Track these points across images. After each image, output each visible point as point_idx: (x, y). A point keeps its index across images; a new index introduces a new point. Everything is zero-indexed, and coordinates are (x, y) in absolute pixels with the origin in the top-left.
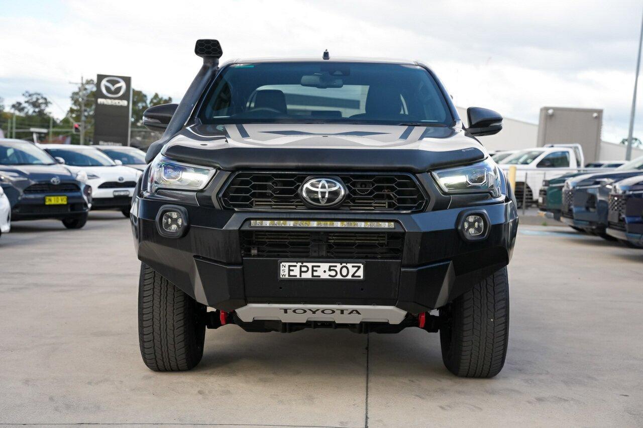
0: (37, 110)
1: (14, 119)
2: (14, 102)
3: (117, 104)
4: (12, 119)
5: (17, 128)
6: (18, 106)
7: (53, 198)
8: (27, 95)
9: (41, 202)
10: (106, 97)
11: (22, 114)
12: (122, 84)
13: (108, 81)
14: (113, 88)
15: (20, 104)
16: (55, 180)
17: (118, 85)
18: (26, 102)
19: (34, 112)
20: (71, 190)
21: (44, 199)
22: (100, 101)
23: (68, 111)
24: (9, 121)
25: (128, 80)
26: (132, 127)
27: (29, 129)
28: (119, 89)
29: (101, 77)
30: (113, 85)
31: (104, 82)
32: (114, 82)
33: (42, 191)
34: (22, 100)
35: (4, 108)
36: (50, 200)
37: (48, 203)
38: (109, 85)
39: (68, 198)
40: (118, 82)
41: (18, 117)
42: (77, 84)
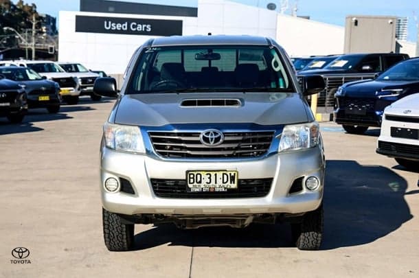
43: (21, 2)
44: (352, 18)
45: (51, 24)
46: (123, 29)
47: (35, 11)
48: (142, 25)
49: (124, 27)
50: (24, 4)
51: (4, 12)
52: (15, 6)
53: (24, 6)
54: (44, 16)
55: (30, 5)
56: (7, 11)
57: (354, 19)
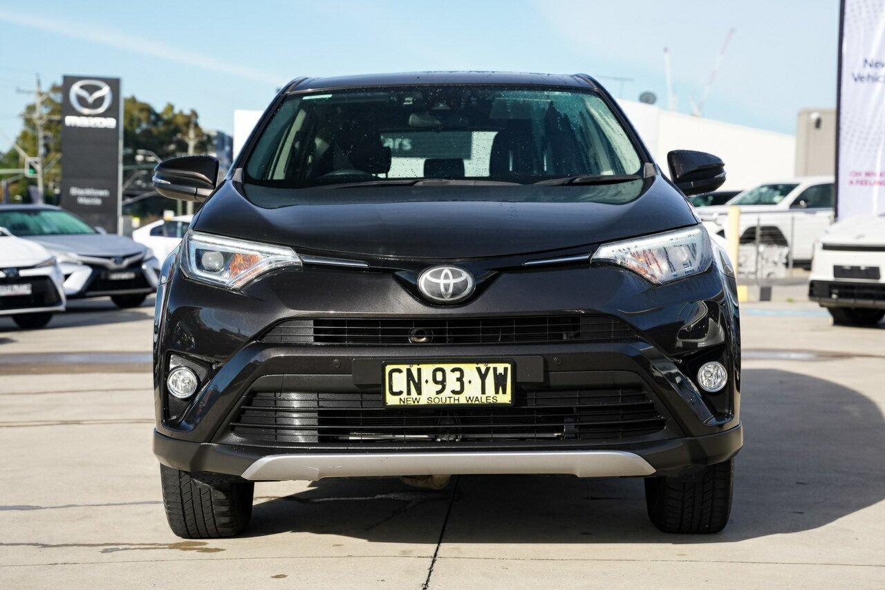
3: (99, 125)
10: (80, 115)
12: (105, 91)
13: (82, 87)
14: (91, 99)
17: (97, 94)
22: (70, 120)
23: (18, 138)
25: (114, 84)
26: (125, 163)
28: (99, 102)
29: (69, 81)
31: (76, 89)
32: (91, 89)
38: (84, 93)
40: (98, 88)
42: (29, 92)
43: (171, 107)
44: (809, 113)
45: (227, 148)
47: (196, 126)
48: (394, 139)
50: (176, 111)
51: (139, 126)
52: (158, 117)
53: (175, 116)
54: (213, 134)
55: (187, 112)
56: (144, 126)
57: (814, 116)
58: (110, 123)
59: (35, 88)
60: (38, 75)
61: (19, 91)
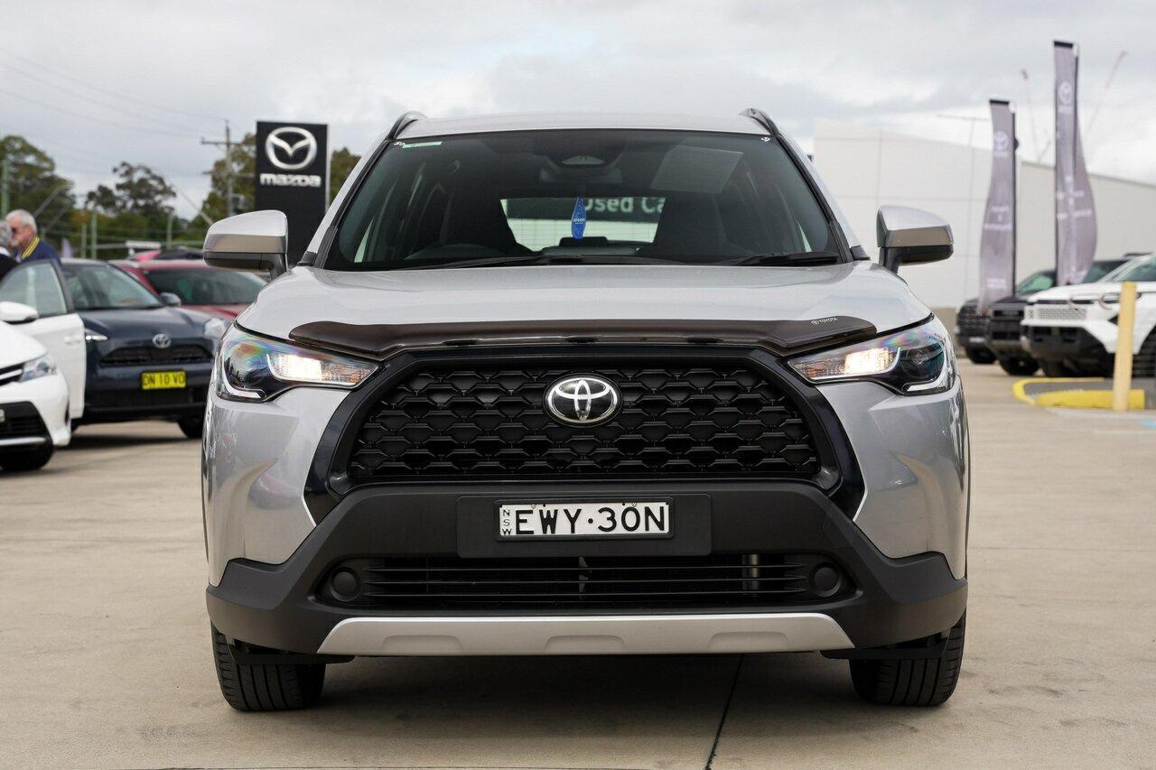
0: (141, 202)
1: (94, 224)
2: (94, 188)
3: (300, 183)
4: (89, 224)
5: (99, 242)
6: (103, 196)
7: (157, 376)
8: (123, 170)
9: (134, 385)
10: (277, 171)
11: (111, 214)
12: (310, 140)
13: (281, 136)
14: (290, 151)
15: (104, 191)
16: (161, 339)
17: (300, 144)
18: (119, 187)
19: (136, 206)
20: (194, 360)
21: (140, 379)
22: (266, 178)
23: (205, 203)
24: (84, 227)
25: (320, 132)
27: (124, 242)
28: (304, 151)
29: (265, 128)
30: (291, 145)
31: (273, 139)
32: (292, 138)
33: (137, 362)
34: (111, 182)
35: (74, 202)
36: (152, 380)
37: (147, 386)
38: (283, 144)
39: (189, 375)
40: (301, 137)
41: (101, 219)
42: (216, 144)
46: (624, 209)
49: (627, 205)
58: (315, 180)
59: (223, 139)
60: (227, 121)
61: (204, 143)
